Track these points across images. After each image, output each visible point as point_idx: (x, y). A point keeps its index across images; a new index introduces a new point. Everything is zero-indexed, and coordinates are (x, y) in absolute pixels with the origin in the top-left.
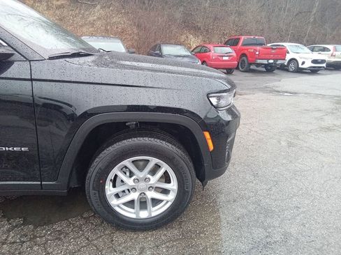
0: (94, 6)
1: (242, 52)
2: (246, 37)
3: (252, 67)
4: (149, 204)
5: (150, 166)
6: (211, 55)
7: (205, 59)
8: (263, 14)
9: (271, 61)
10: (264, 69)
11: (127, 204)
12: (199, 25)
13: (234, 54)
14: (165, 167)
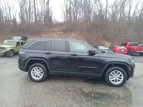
0: (71, 33)
1: (129, 48)
2: (130, 43)
3: (134, 54)
4: (117, 81)
5: (118, 73)
6: (117, 49)
7: (114, 51)
8: (136, 33)
9: (142, 51)
10: (139, 54)
11: (112, 81)
12: (109, 38)
13: (126, 49)
14: (121, 73)
